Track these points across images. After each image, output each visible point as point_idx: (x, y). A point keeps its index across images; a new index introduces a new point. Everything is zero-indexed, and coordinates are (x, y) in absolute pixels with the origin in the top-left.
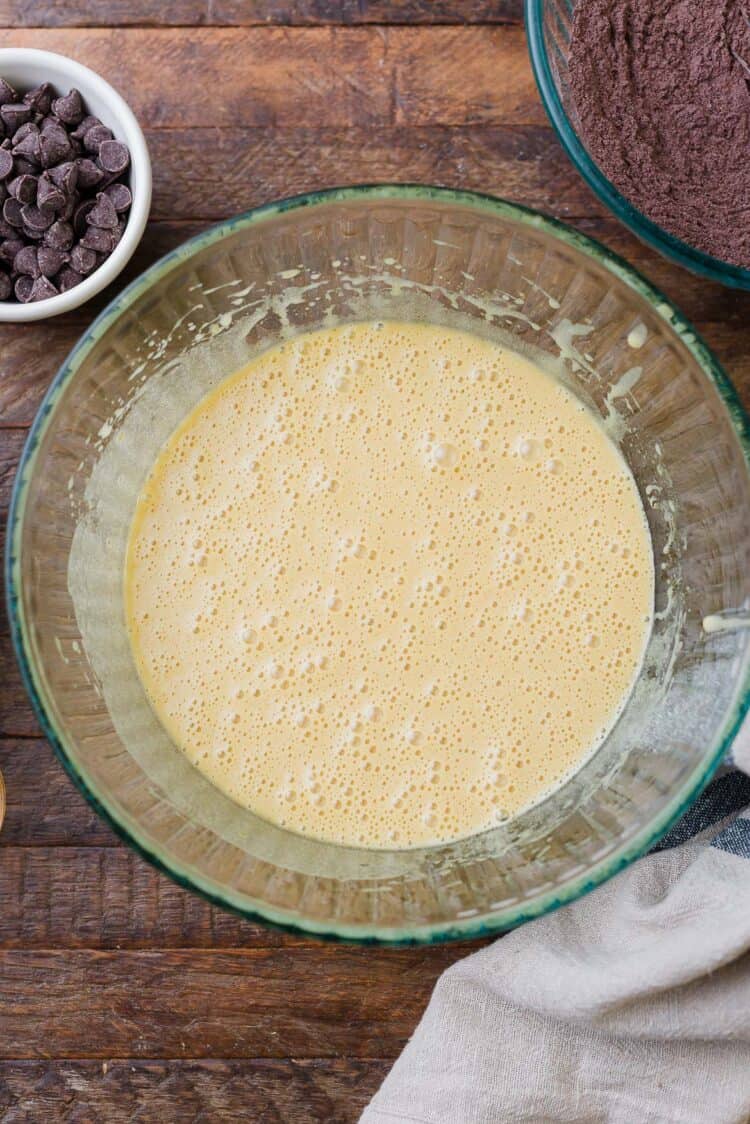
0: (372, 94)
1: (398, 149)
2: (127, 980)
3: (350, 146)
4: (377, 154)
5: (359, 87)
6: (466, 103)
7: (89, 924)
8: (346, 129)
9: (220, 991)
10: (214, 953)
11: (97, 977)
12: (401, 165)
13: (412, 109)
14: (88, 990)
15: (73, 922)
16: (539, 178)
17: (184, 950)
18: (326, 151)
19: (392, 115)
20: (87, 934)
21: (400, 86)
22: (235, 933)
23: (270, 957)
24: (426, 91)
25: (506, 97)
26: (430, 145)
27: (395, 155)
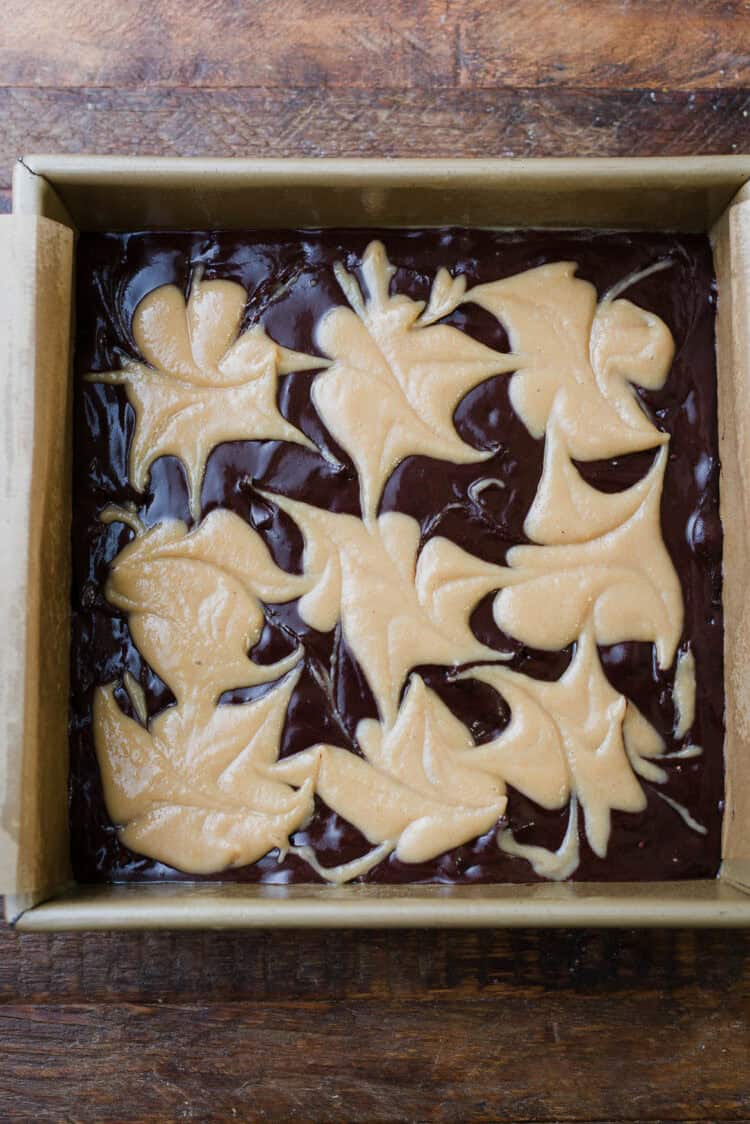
0: (433, 52)
1: (462, 114)
2: (170, 1038)
3: (410, 109)
4: (440, 117)
5: (420, 45)
6: (536, 63)
7: (126, 974)
8: (405, 90)
9: (275, 1049)
10: (267, 1007)
11: (138, 1034)
12: (466, 130)
13: (477, 69)
14: (127, 1049)
15: (109, 972)
16: (617, 146)
17: (234, 1003)
18: (383, 115)
19: (456, 75)
20: (123, 986)
21: (464, 43)
22: (292, 983)
23: (331, 1011)
24: (493, 50)
25: (581, 57)
26: (497, 109)
27: (459, 119)
